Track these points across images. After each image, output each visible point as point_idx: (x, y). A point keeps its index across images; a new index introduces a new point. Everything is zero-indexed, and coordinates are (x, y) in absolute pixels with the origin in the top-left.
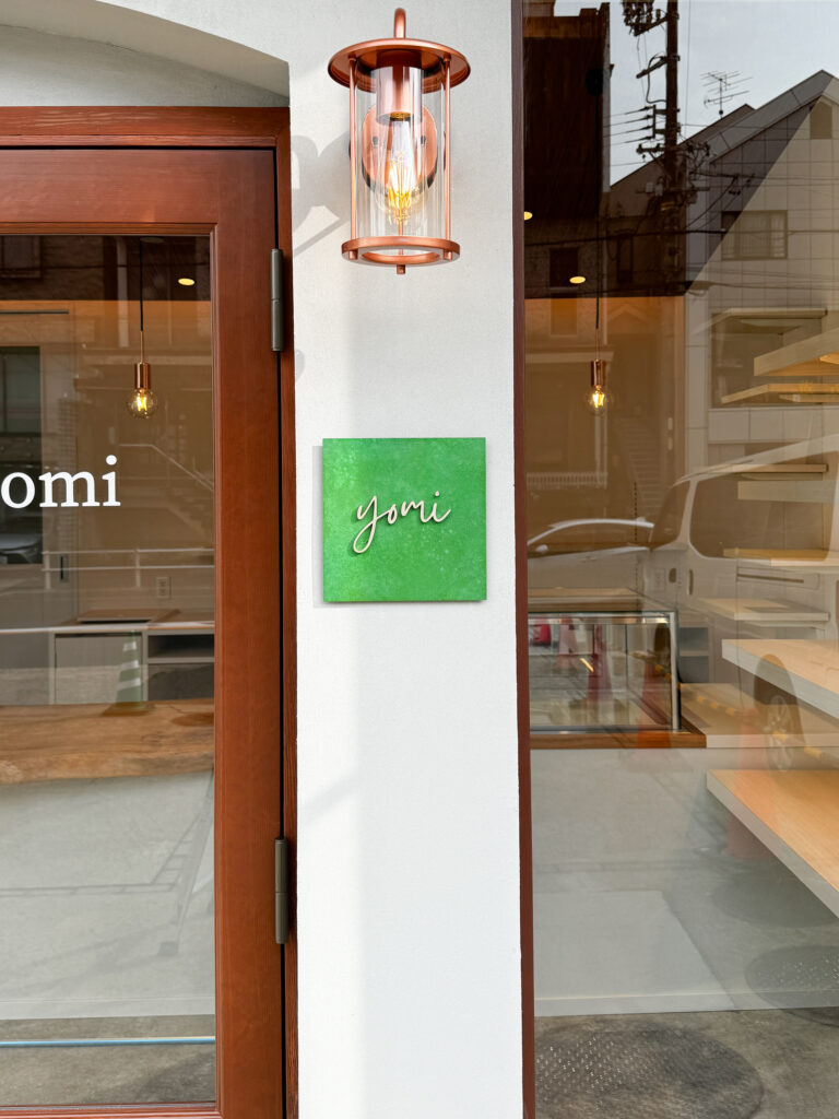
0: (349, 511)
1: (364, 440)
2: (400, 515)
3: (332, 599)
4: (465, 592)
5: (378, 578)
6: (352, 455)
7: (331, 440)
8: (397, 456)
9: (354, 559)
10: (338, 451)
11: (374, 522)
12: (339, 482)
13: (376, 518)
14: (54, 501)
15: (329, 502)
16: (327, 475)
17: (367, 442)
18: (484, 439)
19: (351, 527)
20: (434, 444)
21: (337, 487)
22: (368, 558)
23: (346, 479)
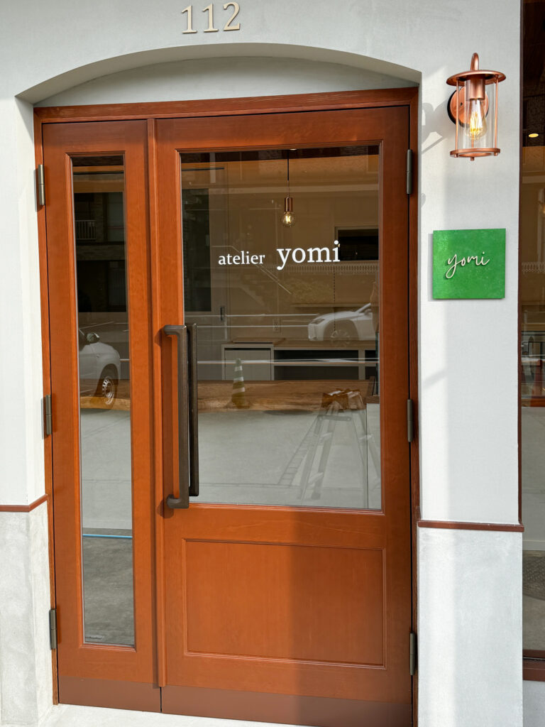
0: (444, 261)
1: (451, 231)
2: (467, 262)
3: (436, 297)
4: (495, 295)
5: (456, 288)
6: (446, 237)
7: (436, 231)
8: (466, 237)
9: (446, 281)
10: (440, 236)
11: (455, 265)
12: (440, 249)
13: (456, 264)
14: (313, 259)
15: (435, 258)
16: (435, 246)
17: (452, 232)
18: (505, 229)
19: (445, 268)
20: (482, 232)
21: (439, 251)
22: (452, 281)
23: (443, 247)
